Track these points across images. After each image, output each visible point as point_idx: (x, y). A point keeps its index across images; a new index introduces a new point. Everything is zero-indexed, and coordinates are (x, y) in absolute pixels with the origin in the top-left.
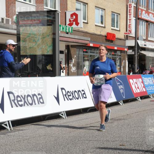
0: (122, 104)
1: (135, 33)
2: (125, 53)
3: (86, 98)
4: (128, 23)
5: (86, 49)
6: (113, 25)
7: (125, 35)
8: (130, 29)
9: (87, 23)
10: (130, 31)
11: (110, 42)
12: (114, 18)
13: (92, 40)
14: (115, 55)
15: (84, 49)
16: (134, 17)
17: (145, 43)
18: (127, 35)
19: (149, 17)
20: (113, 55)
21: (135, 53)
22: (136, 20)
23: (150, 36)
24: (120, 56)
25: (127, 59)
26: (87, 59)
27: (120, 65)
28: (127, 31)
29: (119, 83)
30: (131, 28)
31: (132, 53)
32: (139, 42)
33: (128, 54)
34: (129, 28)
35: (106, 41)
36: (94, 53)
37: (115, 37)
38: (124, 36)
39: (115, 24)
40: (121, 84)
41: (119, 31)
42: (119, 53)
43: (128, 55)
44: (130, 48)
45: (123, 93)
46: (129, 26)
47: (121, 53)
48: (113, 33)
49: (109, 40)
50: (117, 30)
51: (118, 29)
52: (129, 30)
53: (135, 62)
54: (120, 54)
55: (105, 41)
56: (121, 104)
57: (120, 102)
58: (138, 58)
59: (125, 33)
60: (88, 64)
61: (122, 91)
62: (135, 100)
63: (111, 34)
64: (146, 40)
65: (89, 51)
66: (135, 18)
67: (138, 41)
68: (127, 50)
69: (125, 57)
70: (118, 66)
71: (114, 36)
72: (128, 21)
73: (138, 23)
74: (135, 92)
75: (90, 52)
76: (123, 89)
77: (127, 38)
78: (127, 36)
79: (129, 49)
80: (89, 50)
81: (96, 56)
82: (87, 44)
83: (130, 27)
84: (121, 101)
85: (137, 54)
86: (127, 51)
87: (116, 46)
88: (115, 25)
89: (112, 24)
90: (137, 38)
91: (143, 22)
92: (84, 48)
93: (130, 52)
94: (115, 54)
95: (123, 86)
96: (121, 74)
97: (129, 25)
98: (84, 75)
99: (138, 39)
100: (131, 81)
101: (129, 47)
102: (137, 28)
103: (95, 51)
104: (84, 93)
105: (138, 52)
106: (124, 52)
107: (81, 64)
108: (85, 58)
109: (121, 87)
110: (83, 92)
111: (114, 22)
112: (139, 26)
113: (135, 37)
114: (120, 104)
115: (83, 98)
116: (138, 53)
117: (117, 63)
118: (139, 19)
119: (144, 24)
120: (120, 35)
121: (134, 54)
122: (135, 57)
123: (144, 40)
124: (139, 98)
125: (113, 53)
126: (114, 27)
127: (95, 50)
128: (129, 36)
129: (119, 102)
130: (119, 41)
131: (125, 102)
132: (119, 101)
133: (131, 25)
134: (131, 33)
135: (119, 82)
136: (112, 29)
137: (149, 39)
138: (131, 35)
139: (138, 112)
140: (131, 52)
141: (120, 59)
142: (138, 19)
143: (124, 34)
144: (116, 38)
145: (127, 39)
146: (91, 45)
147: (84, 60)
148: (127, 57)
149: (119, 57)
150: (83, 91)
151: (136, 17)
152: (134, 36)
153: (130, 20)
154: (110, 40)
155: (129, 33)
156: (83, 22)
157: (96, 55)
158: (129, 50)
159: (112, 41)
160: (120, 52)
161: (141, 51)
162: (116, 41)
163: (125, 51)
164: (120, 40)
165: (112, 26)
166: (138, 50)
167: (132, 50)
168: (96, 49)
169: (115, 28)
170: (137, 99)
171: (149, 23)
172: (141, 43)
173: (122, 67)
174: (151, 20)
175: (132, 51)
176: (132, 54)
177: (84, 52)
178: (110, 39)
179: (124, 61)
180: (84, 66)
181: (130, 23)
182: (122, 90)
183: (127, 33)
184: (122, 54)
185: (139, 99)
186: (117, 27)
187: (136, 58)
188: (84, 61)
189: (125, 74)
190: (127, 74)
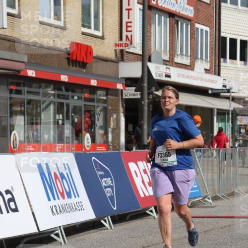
0: (110, 224)
1: (141, 45)
2: (117, 95)
3: (16, 210)
4: (125, 19)
5: (18, 85)
6: (86, 23)
7: (117, 48)
8: (129, 34)
9: (18, 16)
10: (130, 40)
11: (80, 67)
12: (89, 5)
13: (33, 61)
14: (93, 100)
15: (12, 84)
16: (138, 3)
17: (168, 71)
18: (122, 48)
19: (176, 5)
20: (86, 100)
21: (142, 95)
22: (143, 10)
23: (179, 52)
24: (105, 102)
25: (121, 110)
26: (19, 109)
27: (105, 127)
28: (121, 39)
29: (102, 173)
30: (131, 31)
31: (134, 95)
32: (151, 66)
33: (124, 97)
34: (127, 31)
35: (69, 65)
36: (37, 94)
37: (91, 53)
38: (113, 52)
39: (90, 19)
40: (107, 175)
41: (102, 38)
42: (101, 95)
43: (126, 100)
44: (129, 82)
45: (111, 198)
46: (127, 27)
47: (107, 95)
48: (87, 44)
49: (76, 61)
50: (97, 37)
51: (99, 34)
52: (127, 37)
53: (142, 119)
54: (105, 98)
55: (67, 65)
56: (107, 225)
57: (105, 221)
58: (151, 109)
59: (116, 45)
60: (23, 123)
61: (108, 192)
62: (141, 214)
63: (81, 44)
64: (170, 62)
65: (26, 89)
66: (141, 7)
67: (149, 64)
68: (122, 88)
69: (119, 106)
70: (101, 128)
71: (88, 50)
72: (125, 13)
73: (151, 19)
74: (142, 195)
75: (29, 92)
76: (111, 187)
77: (122, 56)
78: (122, 51)
79: (127, 86)
80: (24, 86)
81: (44, 102)
82: (19, 71)
83: (129, 29)
84: (106, 218)
85: (148, 99)
86: (122, 91)
87: (94, 76)
88: (90, 23)
89: (83, 21)
90: (146, 58)
91: (163, 17)
92: (11, 80)
93: (131, 93)
94: (92, 96)
95: (111, 180)
96: (108, 149)
97: (127, 23)
98: (12, 152)
99: (150, 61)
100: (132, 166)
101: (127, 79)
102: (146, 30)
103: (41, 91)
104: (12, 199)
105: (149, 94)
106: (116, 92)
107: (3, 123)
108: (14, 108)
109: (106, 182)
110: (9, 196)
111: (89, 16)
112: (153, 26)
113: (143, 55)
114: (104, 226)
115: (8, 212)
116: (151, 97)
117: (97, 122)
118: (151, 7)
119: (165, 21)
120: (105, 49)
121: (139, 97)
122: (142, 106)
123: (165, 62)
124: (153, 209)
125: (86, 95)
126: (90, 27)
127: (40, 87)
128: (127, 52)
129: (102, 221)
130: (101, 64)
131: (118, 219)
132: (102, 218)
133: (131, 22)
134: (131, 44)
135: (102, 169)
136: (83, 34)
137: (178, 60)
138: (132, 50)
139: (149, 246)
140: (133, 92)
141: (105, 110)
142: (149, 9)
143: (114, 48)
144: (94, 58)
145: (122, 60)
146: (31, 73)
147: (12, 114)
148: (123, 107)
149: (102, 106)
150: (8, 192)
151: (143, 4)
152: (141, 53)
153: (129, 10)
154: (79, 62)
155: (127, 45)
156: (9, 14)
157: (45, 99)
158: (127, 88)
159: (83, 65)
160: (105, 93)
161: (157, 90)
162: (94, 65)
163: (118, 90)
164: (105, 63)
165: (83, 26)
166: (149, 88)
167: (134, 88)
168: (43, 85)
169: (92, 31)
170: (148, 212)
171: (176, 18)
172: (158, 71)
173: (110, 130)
174: (181, 12)
175: (136, 91)
176: (136, 97)
177: (11, 91)
178: (78, 60)
179: (115, 116)
180: (12, 128)
181: (129, 18)
182: (109, 189)
183: (121, 45)
184: (110, 97)
185: (151, 211)
186: (97, 28)
187: (146, 108)
188: (11, 116)
189: (119, 149)
190: (123, 150)
